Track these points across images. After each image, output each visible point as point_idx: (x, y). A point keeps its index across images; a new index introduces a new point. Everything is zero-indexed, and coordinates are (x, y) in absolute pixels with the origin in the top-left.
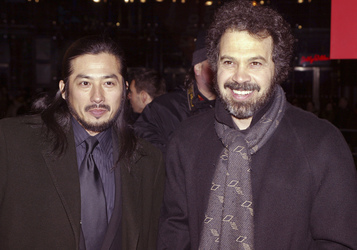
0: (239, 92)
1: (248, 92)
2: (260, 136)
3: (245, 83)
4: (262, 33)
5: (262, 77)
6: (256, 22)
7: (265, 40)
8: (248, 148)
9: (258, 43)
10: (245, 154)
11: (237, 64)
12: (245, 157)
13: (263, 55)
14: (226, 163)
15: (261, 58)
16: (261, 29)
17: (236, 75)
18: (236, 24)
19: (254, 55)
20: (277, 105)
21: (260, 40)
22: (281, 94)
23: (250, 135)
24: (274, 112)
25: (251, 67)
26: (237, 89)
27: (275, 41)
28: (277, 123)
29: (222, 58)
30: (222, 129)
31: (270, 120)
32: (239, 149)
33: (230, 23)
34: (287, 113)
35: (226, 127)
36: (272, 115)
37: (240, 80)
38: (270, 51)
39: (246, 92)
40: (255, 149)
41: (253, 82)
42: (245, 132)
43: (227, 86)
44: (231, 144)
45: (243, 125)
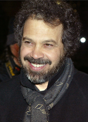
0: (35, 65)
1: (42, 65)
2: (55, 95)
3: (39, 59)
4: (54, 23)
5: (53, 55)
6: (51, 14)
7: (56, 28)
8: (46, 105)
9: (51, 30)
10: (43, 110)
11: (34, 44)
12: (44, 112)
13: (54, 39)
14: (30, 117)
15: (53, 41)
16: (54, 19)
17: (33, 52)
18: (36, 14)
19: (47, 39)
20: (67, 72)
21: (53, 28)
22: (70, 64)
23: (47, 95)
24: (65, 77)
25: (45, 47)
26: (34, 63)
27: (65, 28)
28: (68, 85)
29: (24, 39)
30: (26, 91)
31: (62, 84)
32: (39, 106)
33: (32, 12)
34: (75, 77)
35: (29, 90)
36: (64, 79)
37: (36, 56)
38: (60, 35)
39: (40, 66)
40: (52, 105)
41: (45, 58)
42: (43, 93)
43: (26, 59)
44: (33, 103)
45: (42, 88)
